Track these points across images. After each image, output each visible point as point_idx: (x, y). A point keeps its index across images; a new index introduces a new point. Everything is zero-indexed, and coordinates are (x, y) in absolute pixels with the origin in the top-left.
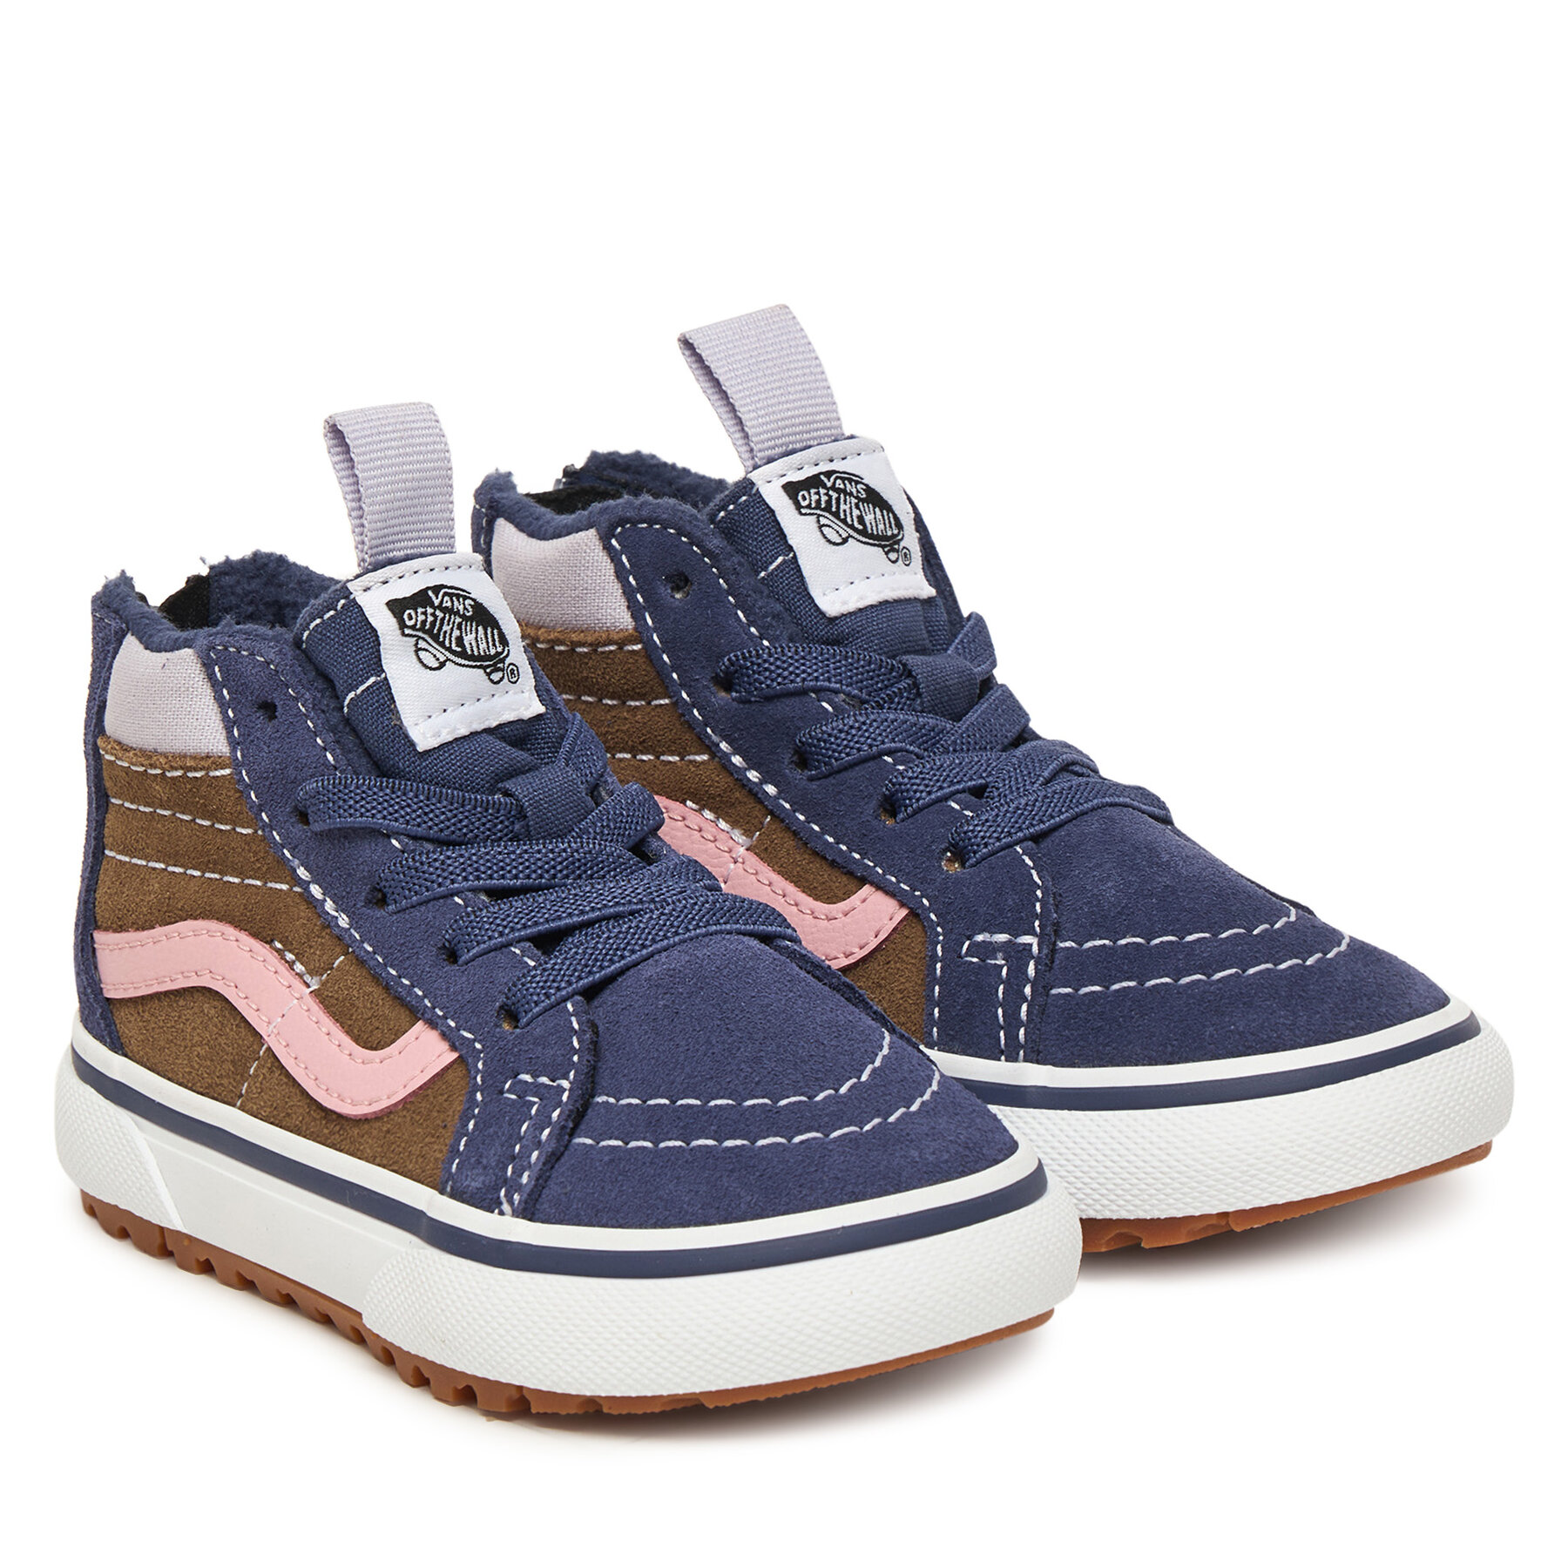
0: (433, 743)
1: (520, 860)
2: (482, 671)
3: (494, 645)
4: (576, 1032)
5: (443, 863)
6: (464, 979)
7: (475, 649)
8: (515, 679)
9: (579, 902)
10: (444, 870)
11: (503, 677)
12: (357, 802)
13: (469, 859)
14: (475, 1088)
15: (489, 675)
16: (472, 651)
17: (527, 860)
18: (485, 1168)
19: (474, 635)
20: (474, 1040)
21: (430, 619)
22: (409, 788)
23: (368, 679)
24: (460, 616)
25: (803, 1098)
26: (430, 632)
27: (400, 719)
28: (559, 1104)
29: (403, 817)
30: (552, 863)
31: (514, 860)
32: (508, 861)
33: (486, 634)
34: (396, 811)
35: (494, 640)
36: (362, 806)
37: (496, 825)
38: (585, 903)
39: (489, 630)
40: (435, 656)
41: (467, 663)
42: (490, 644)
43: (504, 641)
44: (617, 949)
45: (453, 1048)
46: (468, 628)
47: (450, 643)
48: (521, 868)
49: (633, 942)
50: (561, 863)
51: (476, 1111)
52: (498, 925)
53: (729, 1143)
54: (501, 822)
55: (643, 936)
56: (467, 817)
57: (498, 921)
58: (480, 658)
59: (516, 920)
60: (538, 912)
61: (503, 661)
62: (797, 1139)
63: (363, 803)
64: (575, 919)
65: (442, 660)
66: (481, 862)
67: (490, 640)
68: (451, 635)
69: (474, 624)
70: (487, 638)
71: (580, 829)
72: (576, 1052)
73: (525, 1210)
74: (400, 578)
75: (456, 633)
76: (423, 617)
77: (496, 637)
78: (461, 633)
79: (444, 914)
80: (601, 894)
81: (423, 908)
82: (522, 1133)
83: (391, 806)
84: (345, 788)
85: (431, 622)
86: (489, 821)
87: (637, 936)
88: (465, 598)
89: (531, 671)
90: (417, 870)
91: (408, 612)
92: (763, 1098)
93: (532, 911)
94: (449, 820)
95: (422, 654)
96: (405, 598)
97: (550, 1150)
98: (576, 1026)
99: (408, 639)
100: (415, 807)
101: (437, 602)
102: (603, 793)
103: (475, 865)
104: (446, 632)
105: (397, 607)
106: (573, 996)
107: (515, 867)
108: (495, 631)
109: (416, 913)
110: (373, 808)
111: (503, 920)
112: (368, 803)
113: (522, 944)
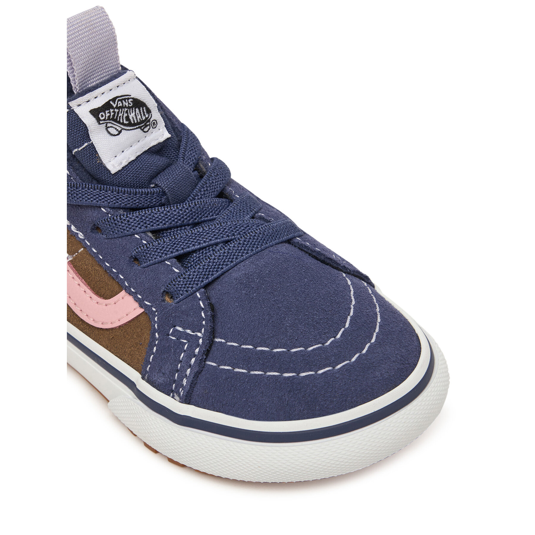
0: (119, 168)
1: (166, 216)
2: (139, 130)
3: (144, 115)
4: (203, 309)
5: (128, 221)
6: (144, 276)
7: (135, 120)
8: (155, 126)
9: (198, 238)
10: (129, 225)
11: (150, 128)
12: (83, 195)
13: (141, 218)
14: (155, 331)
15: (143, 130)
16: (134, 121)
17: (169, 216)
18: (164, 374)
19: (134, 113)
20: (152, 306)
21: (112, 114)
22: (108, 189)
23: (83, 144)
24: (127, 108)
25: (320, 345)
26: (113, 119)
27: (101, 160)
28: (198, 345)
29: (106, 201)
30: (182, 215)
31: (163, 217)
32: (160, 217)
33: (140, 111)
34: (103, 199)
35: (144, 113)
36: (86, 197)
37: (152, 200)
38: (201, 239)
39: (141, 109)
40: (116, 129)
41: (132, 128)
42: (142, 115)
43: (149, 111)
44: (219, 265)
45: (141, 307)
46: (131, 111)
47: (123, 120)
48: (166, 220)
49: (226, 260)
50: (186, 215)
51: (157, 342)
52: (159, 253)
53: (286, 375)
54: (155, 198)
55: (232, 257)
56: (138, 199)
57: (159, 251)
58: (138, 124)
59: (168, 249)
60: (178, 244)
61: (149, 121)
62: (321, 372)
63: (86, 195)
64: (196, 247)
65: (119, 130)
66: (147, 219)
67: (142, 113)
68: (123, 117)
69: (134, 108)
70: (140, 113)
71: (194, 195)
72: (204, 319)
73: (186, 399)
74: (96, 98)
75: (125, 115)
76: (109, 114)
77: (145, 111)
78: (128, 114)
79: (131, 243)
80: (208, 233)
81: (120, 240)
82: (181, 359)
83: (100, 197)
84: (77, 188)
85: (113, 115)
86: (149, 199)
87: (228, 257)
88: (128, 99)
89: (162, 120)
90: (116, 224)
91: (101, 114)
92: (300, 347)
93: (175, 244)
94: (129, 201)
95: (109, 129)
96: (99, 108)
97: (196, 371)
98: (202, 306)
99: (102, 125)
100: (112, 197)
101: (115, 106)
102: (201, 166)
103: (144, 221)
104: (120, 116)
105: (95, 113)
106: (199, 289)
107: (164, 220)
108: (144, 108)
109: (117, 241)
110: (92, 198)
111: (161, 250)
112: (89, 195)
113: (171, 260)
